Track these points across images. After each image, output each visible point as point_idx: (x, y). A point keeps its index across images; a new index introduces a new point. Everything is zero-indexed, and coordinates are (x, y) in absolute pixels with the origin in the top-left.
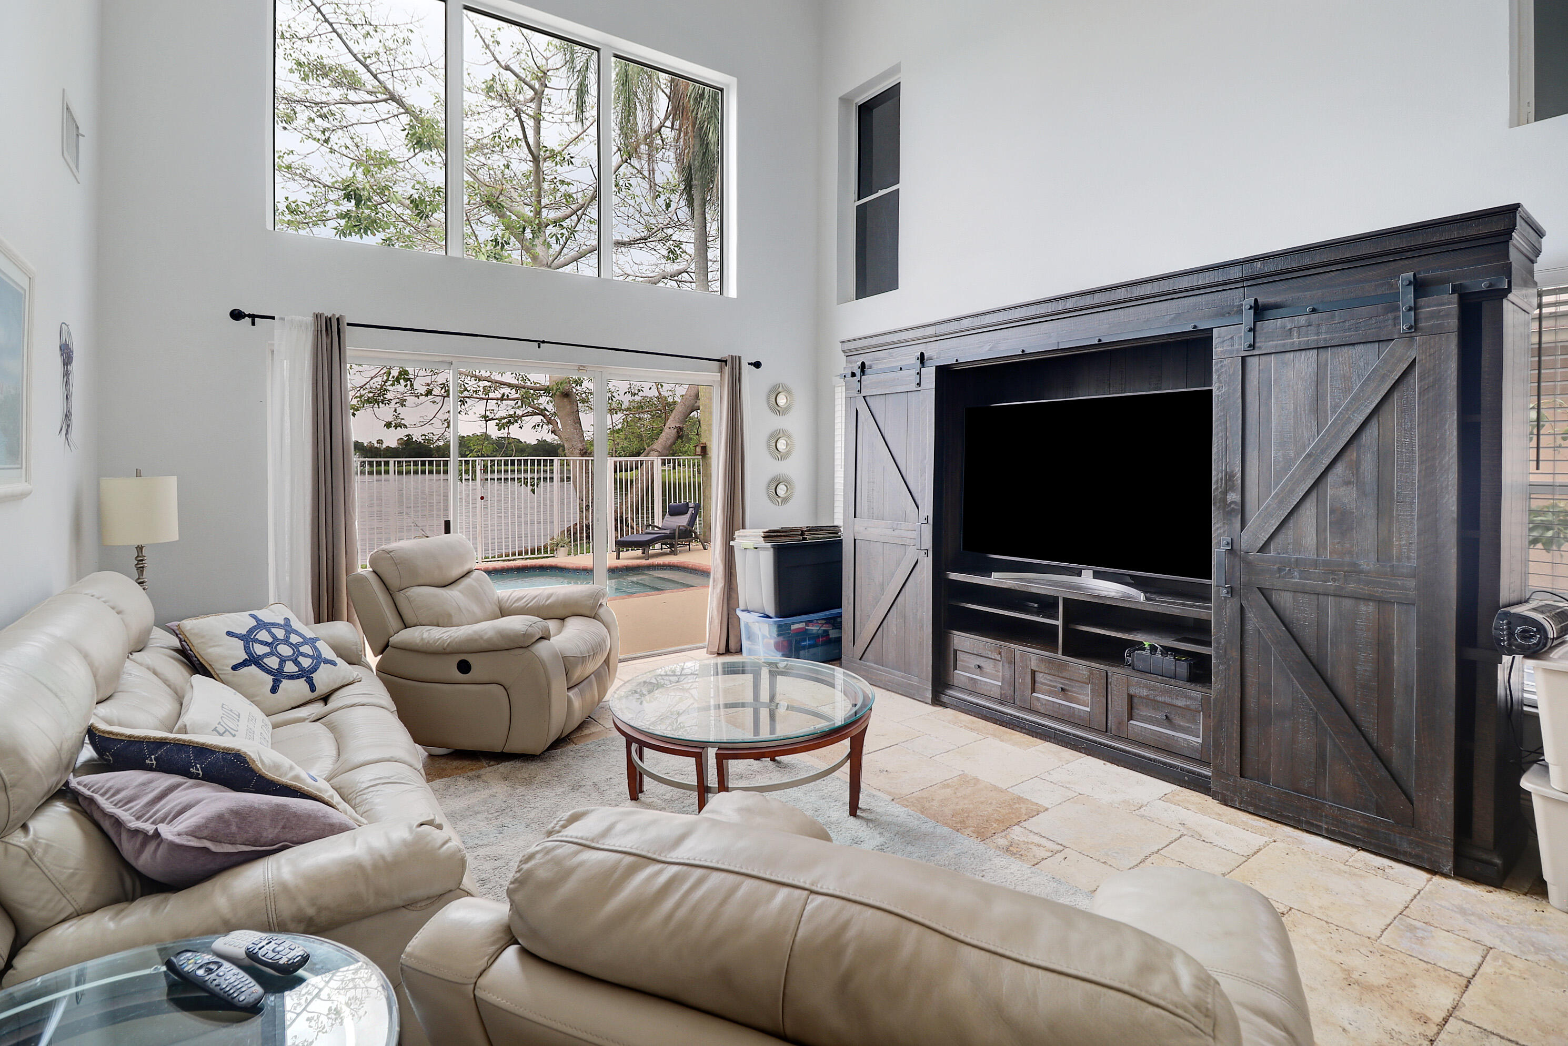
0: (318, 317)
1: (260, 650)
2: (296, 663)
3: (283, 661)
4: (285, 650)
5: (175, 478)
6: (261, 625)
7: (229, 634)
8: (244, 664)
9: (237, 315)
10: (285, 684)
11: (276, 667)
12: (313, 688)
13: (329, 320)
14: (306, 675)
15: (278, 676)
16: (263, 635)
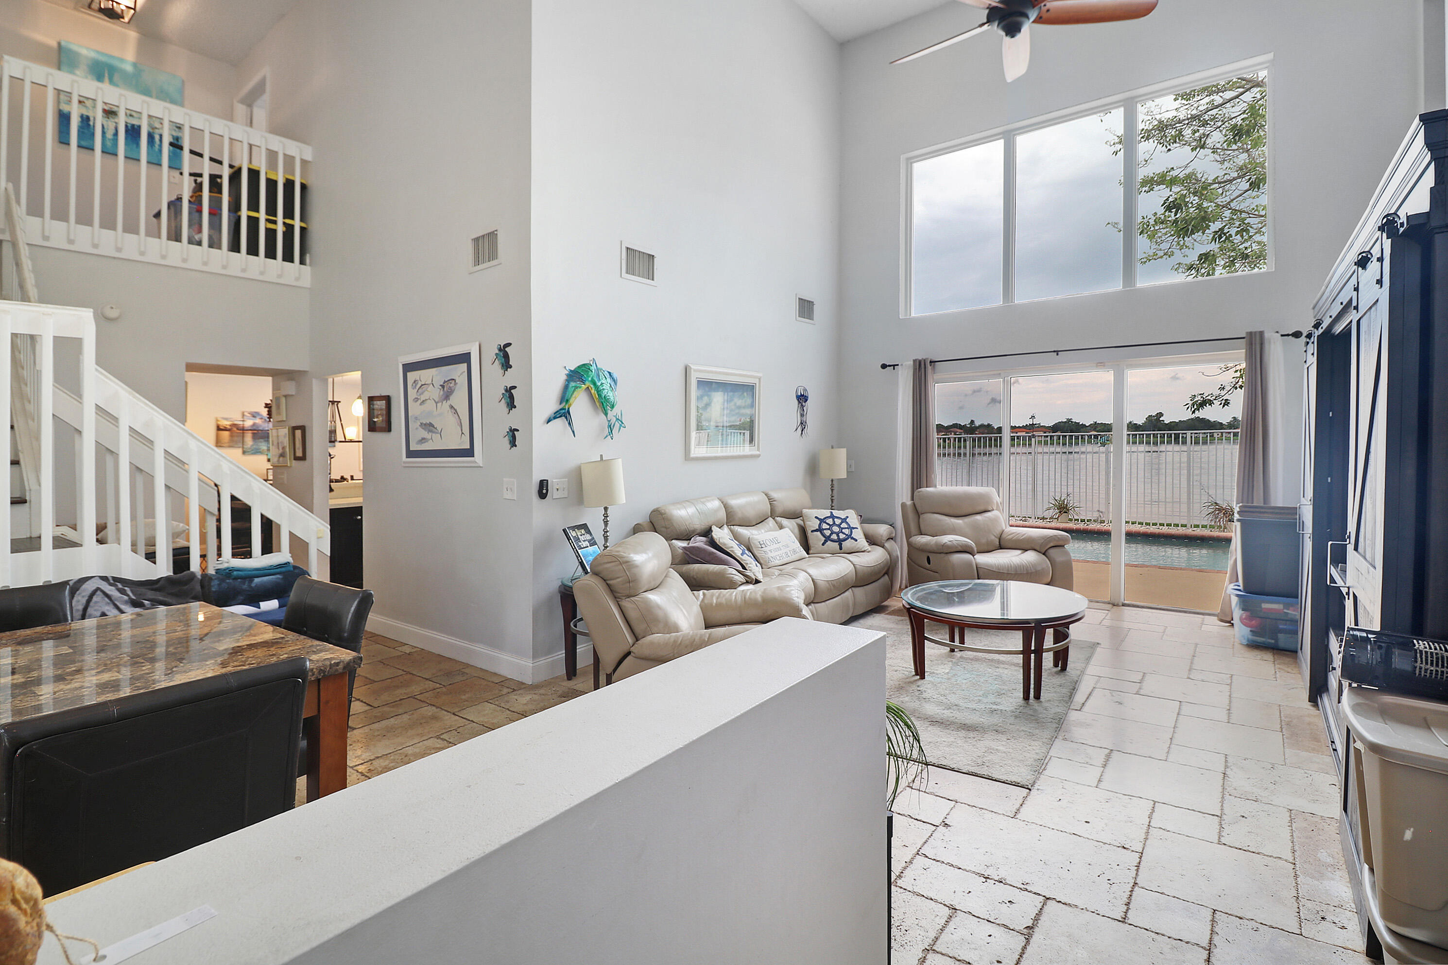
0: (915, 361)
1: (825, 526)
2: (838, 536)
3: (832, 533)
4: (836, 529)
5: (845, 449)
6: (832, 516)
7: (816, 517)
8: (816, 531)
9: (884, 366)
10: (829, 543)
11: (828, 535)
12: (841, 548)
13: (920, 362)
14: (840, 542)
15: (828, 539)
16: (830, 521)
